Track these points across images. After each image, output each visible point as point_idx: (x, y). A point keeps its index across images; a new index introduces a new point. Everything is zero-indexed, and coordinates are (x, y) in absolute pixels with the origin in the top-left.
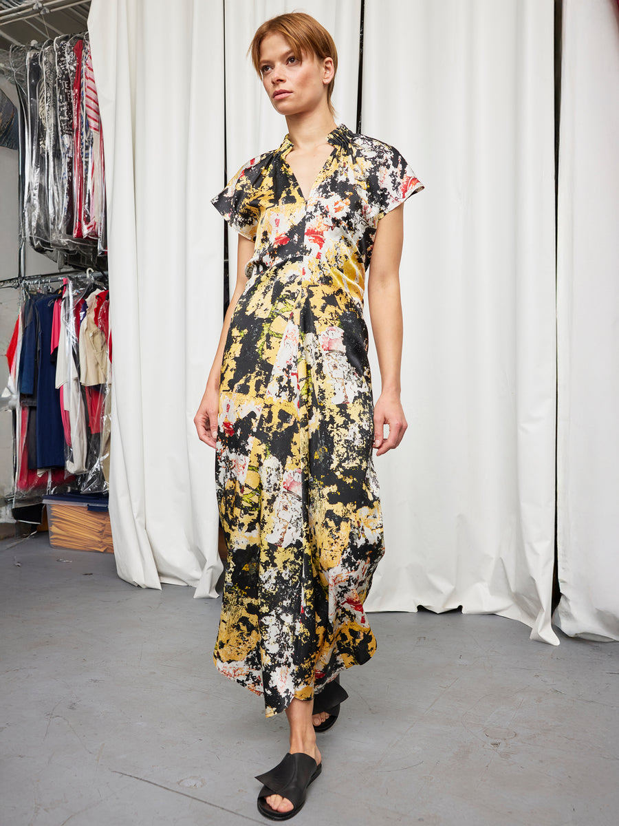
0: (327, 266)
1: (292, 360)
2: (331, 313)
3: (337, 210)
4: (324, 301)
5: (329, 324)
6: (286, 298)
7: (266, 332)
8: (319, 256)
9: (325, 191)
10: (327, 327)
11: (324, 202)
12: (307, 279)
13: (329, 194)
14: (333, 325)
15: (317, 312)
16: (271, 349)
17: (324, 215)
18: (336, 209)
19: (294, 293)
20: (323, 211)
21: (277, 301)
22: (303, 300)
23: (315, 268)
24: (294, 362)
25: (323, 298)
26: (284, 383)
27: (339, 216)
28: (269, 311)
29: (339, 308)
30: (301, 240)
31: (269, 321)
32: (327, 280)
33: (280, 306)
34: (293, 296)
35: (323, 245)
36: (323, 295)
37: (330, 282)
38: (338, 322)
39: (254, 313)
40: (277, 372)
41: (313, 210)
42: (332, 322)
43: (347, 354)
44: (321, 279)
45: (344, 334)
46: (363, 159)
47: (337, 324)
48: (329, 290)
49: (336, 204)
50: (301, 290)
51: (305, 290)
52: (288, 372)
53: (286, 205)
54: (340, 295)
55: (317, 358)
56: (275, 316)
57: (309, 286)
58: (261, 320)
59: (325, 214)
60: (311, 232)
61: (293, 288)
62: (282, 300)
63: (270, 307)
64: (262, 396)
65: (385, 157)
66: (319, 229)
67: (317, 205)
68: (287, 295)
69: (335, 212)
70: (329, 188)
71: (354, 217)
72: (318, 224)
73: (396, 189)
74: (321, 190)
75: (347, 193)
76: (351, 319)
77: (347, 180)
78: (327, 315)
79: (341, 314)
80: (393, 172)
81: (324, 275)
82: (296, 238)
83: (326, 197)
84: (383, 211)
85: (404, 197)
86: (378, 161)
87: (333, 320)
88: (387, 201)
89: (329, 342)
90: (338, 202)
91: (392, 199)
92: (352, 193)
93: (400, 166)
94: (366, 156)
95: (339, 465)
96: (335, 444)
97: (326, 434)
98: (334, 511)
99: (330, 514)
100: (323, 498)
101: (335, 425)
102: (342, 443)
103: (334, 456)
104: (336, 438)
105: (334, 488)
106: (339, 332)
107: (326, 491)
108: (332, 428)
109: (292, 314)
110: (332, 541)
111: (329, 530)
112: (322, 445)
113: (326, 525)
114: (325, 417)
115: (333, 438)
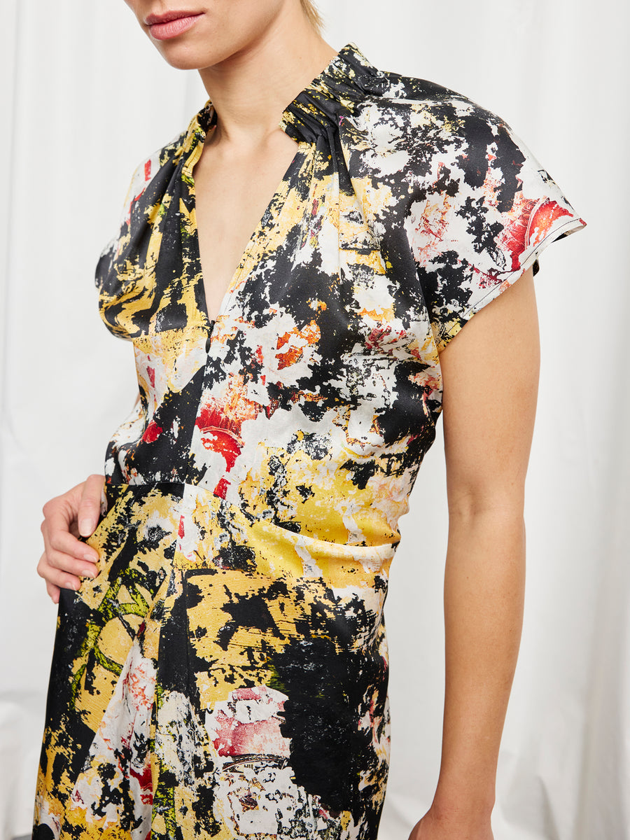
0: (241, 519)
3: (284, 361)
4: (229, 617)
6: (136, 580)
7: (90, 644)
8: (220, 491)
9: (257, 304)
10: (230, 691)
11: (254, 337)
13: (266, 312)
14: (250, 684)
15: (205, 648)
16: (92, 693)
17: (250, 375)
18: (280, 357)
19: (154, 575)
20: (248, 363)
21: (120, 580)
22: (170, 603)
23: (209, 522)
25: (226, 608)
26: (114, 784)
27: (290, 377)
28: (101, 595)
29: (277, 633)
30: (186, 437)
31: (99, 619)
32: (239, 558)
34: (151, 581)
35: (238, 461)
36: (226, 600)
37: (249, 562)
38: (270, 674)
40: (102, 752)
41: (223, 357)
42: (251, 676)
43: (292, 762)
44: (223, 553)
45: (286, 704)
46: (367, 181)
47: (266, 681)
48: (242, 584)
49: (282, 341)
50: (169, 573)
51: (178, 579)
52: (124, 763)
53: (164, 334)
54: (281, 599)
56: (110, 614)
57: (191, 573)
59: (252, 371)
60: (213, 420)
61: (153, 560)
62: (129, 582)
63: (105, 586)
65: (435, 168)
66: (233, 412)
67: (235, 342)
68: (140, 574)
69: (281, 367)
70: (267, 290)
71: (344, 370)
72: (230, 399)
73: (490, 245)
74: (248, 298)
75: (315, 304)
76: (312, 659)
77: (317, 258)
78: (233, 657)
79: (280, 650)
80: (469, 201)
81: (233, 543)
82: (175, 429)
83: (260, 323)
84: (455, 315)
85: (516, 267)
86: (411, 184)
87: (252, 668)
88: (464, 286)
89: (235, 733)
90: (287, 335)
91: (477, 278)
92: (324, 305)
93: (495, 176)
94: (377, 171)
106: (270, 702)
109: (143, 627)
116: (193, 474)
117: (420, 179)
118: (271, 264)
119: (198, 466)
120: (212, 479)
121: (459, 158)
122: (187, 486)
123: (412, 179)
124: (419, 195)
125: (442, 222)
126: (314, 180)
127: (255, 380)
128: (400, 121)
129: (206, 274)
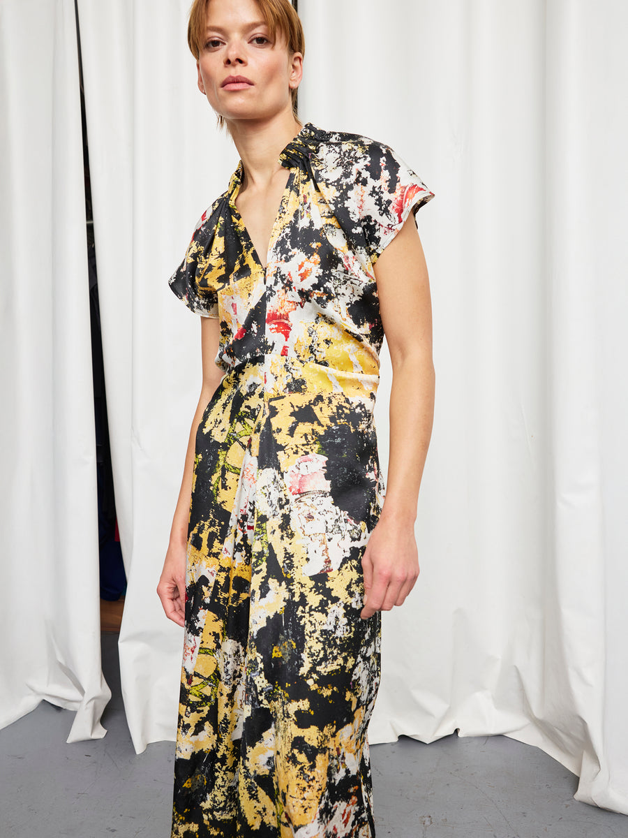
0: (297, 364)
1: (248, 508)
2: (306, 435)
3: (303, 277)
4: (293, 419)
5: (301, 453)
6: (245, 416)
7: (221, 463)
8: (285, 352)
9: (284, 251)
10: (297, 459)
11: (286, 268)
12: (271, 388)
13: (290, 254)
14: (307, 453)
16: (226, 489)
17: (287, 288)
18: (301, 275)
19: (254, 410)
20: (285, 282)
21: (236, 420)
22: (263, 421)
24: (250, 510)
25: (292, 414)
26: (237, 540)
27: (307, 285)
28: (226, 433)
29: (319, 425)
30: (261, 330)
31: (226, 447)
32: (297, 386)
33: (239, 427)
34: (253, 414)
35: (290, 334)
36: (292, 410)
37: (303, 386)
38: (317, 446)
39: (210, 431)
42: (307, 448)
43: (332, 493)
44: (289, 385)
45: (327, 462)
46: (323, 184)
47: (315, 450)
48: (300, 400)
49: (301, 267)
50: (262, 406)
51: (267, 406)
52: (242, 525)
53: (239, 281)
54: (320, 404)
55: (282, 507)
56: (232, 441)
57: (271, 400)
58: (216, 443)
60: (273, 317)
61: (253, 402)
62: (241, 419)
63: (228, 426)
64: (216, 555)
65: (354, 172)
66: (283, 309)
67: (277, 274)
68: (247, 412)
69: (302, 280)
70: (288, 243)
71: (332, 278)
72: (280, 304)
73: (386, 211)
74: (278, 250)
75: (314, 245)
76: (339, 436)
77: (311, 223)
78: (298, 439)
79: (323, 433)
80: (374, 188)
81: (294, 379)
82: (255, 328)
83: (287, 260)
84: (374, 251)
85: (400, 221)
86: (344, 184)
87: (308, 444)
88: (377, 234)
89: (300, 481)
90: (303, 263)
91: (382, 230)
92: (319, 244)
93: (385, 175)
94: (328, 180)
95: (313, 670)
96: (307, 637)
97: (294, 621)
98: (306, 740)
99: (298, 743)
100: (288, 717)
101: (307, 608)
102: (316, 635)
103: (304, 656)
104: (308, 628)
105: (304, 705)
106: (318, 462)
107: (293, 707)
108: (303, 612)
109: (250, 441)
110: (305, 784)
111: (299, 767)
112: (287, 637)
113: (292, 759)
114: (293, 595)
115: (303, 627)
116: (267, 348)
117: (348, 180)
118: (288, 230)
119: (270, 343)
120: (278, 349)
121: (366, 166)
122: (266, 355)
123: (344, 181)
124: (350, 187)
125: (362, 200)
126: (301, 185)
127: (291, 290)
128: (337, 149)
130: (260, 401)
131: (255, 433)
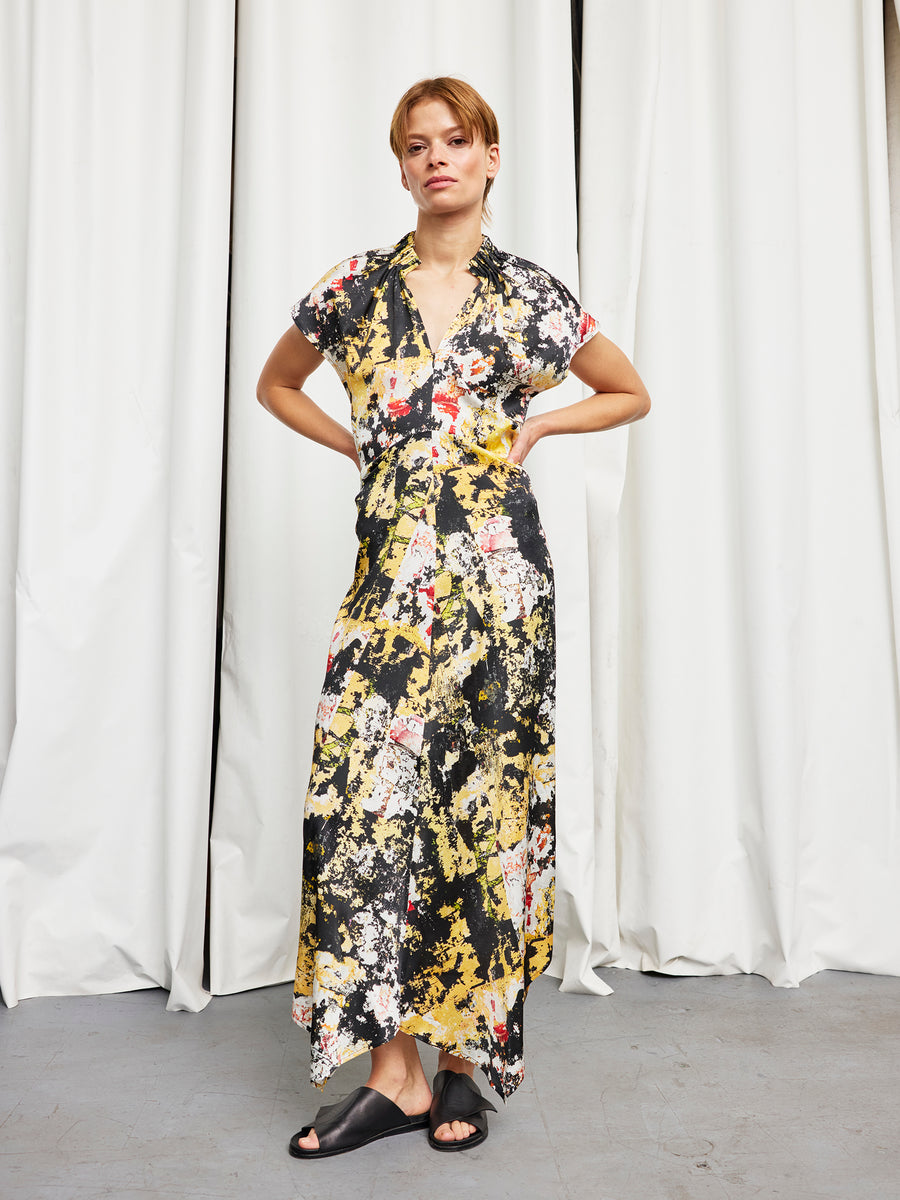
1: (422, 573)
2: (489, 500)
3: (474, 372)
4: (474, 487)
5: (488, 515)
6: (414, 490)
7: (391, 538)
8: (452, 431)
9: (461, 345)
10: (484, 521)
11: (458, 359)
12: (443, 462)
13: (466, 349)
14: (493, 516)
15: (467, 504)
16: (392, 558)
17: (457, 376)
18: (472, 370)
19: (424, 483)
20: (456, 370)
21: (402, 494)
22: (438, 492)
23: (450, 446)
24: (426, 574)
25: (472, 483)
26: (406, 602)
27: (475, 380)
28: (393, 510)
29: (499, 489)
30: (428, 408)
31: (395, 521)
32: (470, 458)
33: (408, 500)
34: (423, 486)
35: (458, 416)
36: (471, 479)
37: (475, 459)
38: (501, 509)
39: (374, 513)
40: (399, 588)
41: (443, 369)
42: (491, 512)
43: (520, 549)
44: (462, 459)
45: (512, 521)
46: (521, 301)
47: (500, 512)
48: (478, 470)
49: (475, 363)
51: (439, 478)
52: (414, 588)
53: (406, 359)
54: (494, 473)
55: (476, 565)
56: (401, 515)
57: (446, 473)
58: (383, 521)
59: (459, 373)
60: (441, 398)
61: (421, 475)
62: (409, 492)
63: (394, 503)
64: (373, 619)
65: (549, 300)
66: (452, 394)
67: (449, 361)
68: (415, 486)
69: (472, 374)
70: (467, 340)
71: (501, 380)
72: (449, 388)
73: (575, 333)
75: (492, 348)
76: (519, 498)
77: (494, 329)
78: (482, 504)
79: (503, 497)
80: (567, 314)
81: (465, 453)
82: (420, 405)
83: (463, 354)
85: (582, 341)
86: (540, 308)
87: (492, 508)
89: (490, 541)
90: (477, 361)
92: (497, 349)
94: (525, 297)
95: (516, 704)
96: (509, 676)
97: (497, 663)
98: (516, 766)
99: (509, 770)
100: (499, 749)
101: (507, 651)
102: (517, 673)
103: (508, 693)
104: (510, 668)
105: (512, 735)
106: (504, 522)
107: (502, 740)
108: (504, 655)
109: (423, 511)
110: (517, 805)
111: (511, 791)
112: (493, 680)
113: (506, 786)
114: (494, 641)
115: (505, 668)
116: (435, 425)
117: (544, 305)
118: (468, 329)
119: (437, 421)
120: (446, 427)
122: (433, 432)
125: (560, 323)
126: (490, 295)
129: (428, 330)
130: (430, 474)
131: (429, 503)
